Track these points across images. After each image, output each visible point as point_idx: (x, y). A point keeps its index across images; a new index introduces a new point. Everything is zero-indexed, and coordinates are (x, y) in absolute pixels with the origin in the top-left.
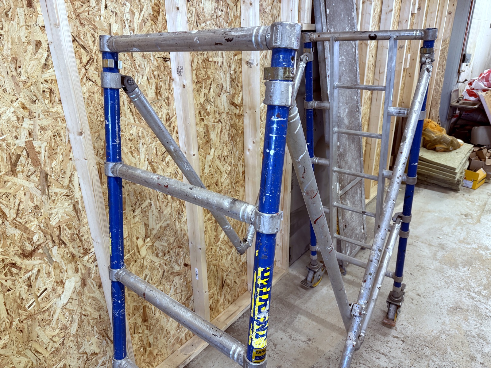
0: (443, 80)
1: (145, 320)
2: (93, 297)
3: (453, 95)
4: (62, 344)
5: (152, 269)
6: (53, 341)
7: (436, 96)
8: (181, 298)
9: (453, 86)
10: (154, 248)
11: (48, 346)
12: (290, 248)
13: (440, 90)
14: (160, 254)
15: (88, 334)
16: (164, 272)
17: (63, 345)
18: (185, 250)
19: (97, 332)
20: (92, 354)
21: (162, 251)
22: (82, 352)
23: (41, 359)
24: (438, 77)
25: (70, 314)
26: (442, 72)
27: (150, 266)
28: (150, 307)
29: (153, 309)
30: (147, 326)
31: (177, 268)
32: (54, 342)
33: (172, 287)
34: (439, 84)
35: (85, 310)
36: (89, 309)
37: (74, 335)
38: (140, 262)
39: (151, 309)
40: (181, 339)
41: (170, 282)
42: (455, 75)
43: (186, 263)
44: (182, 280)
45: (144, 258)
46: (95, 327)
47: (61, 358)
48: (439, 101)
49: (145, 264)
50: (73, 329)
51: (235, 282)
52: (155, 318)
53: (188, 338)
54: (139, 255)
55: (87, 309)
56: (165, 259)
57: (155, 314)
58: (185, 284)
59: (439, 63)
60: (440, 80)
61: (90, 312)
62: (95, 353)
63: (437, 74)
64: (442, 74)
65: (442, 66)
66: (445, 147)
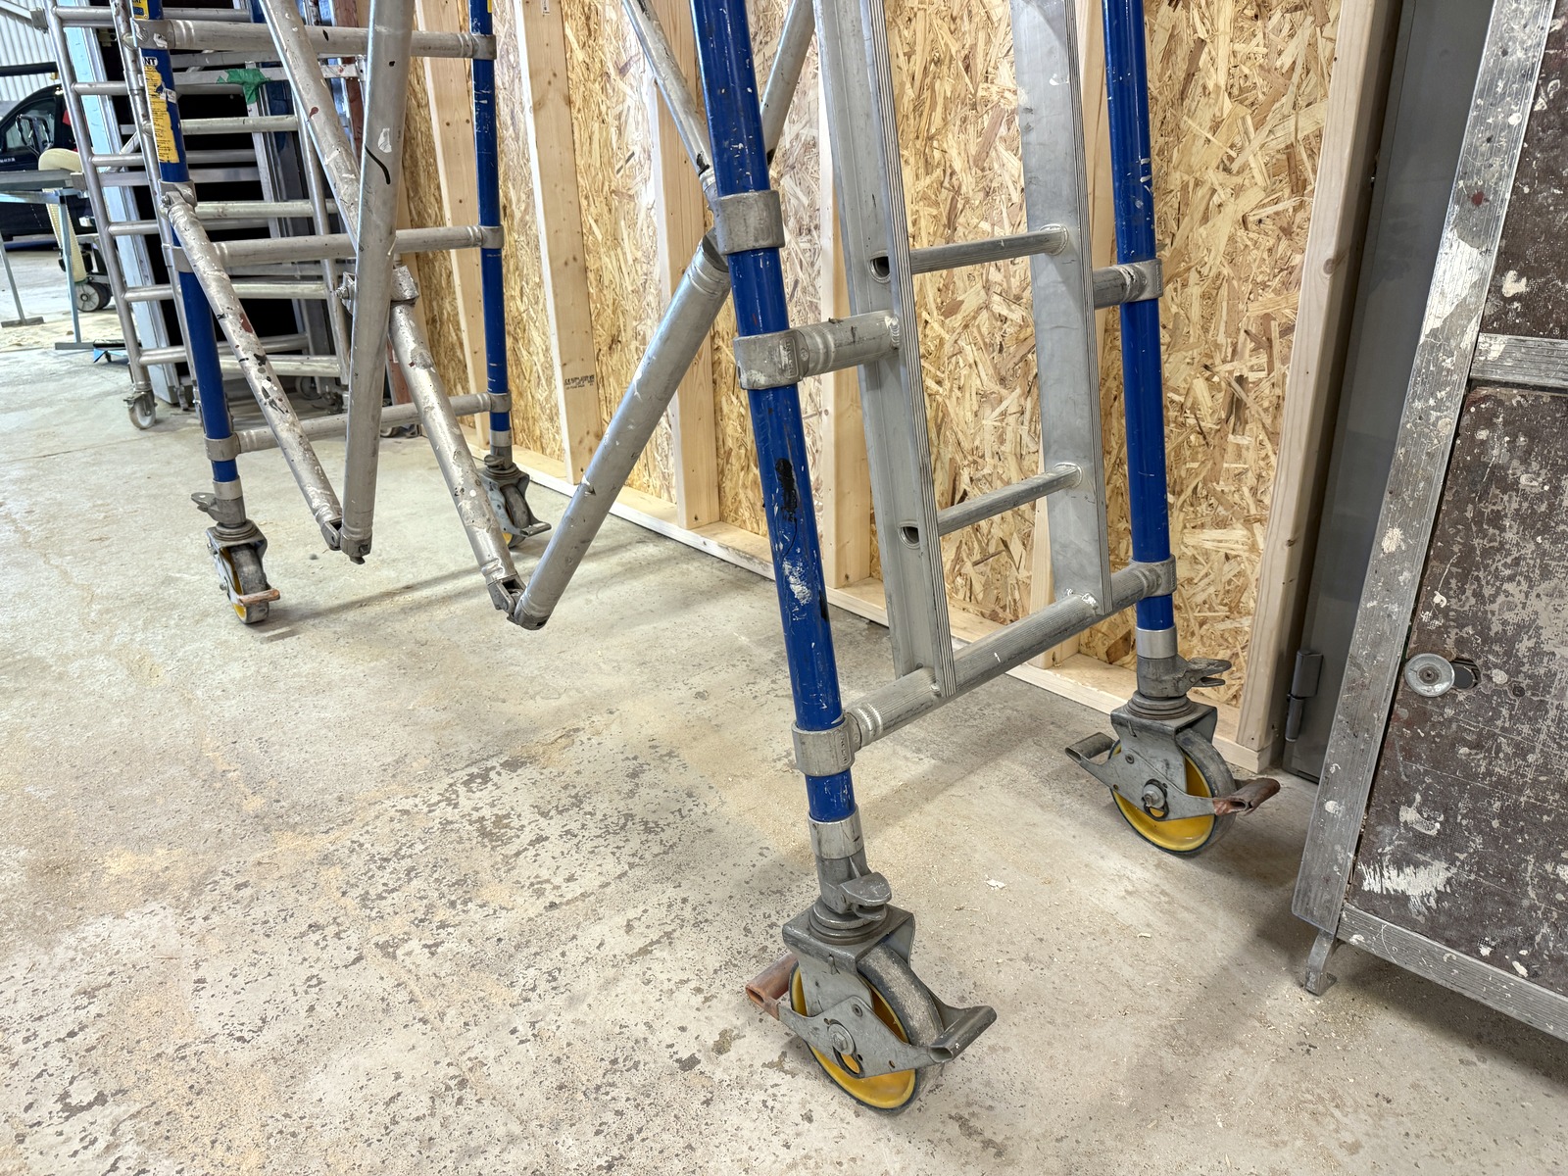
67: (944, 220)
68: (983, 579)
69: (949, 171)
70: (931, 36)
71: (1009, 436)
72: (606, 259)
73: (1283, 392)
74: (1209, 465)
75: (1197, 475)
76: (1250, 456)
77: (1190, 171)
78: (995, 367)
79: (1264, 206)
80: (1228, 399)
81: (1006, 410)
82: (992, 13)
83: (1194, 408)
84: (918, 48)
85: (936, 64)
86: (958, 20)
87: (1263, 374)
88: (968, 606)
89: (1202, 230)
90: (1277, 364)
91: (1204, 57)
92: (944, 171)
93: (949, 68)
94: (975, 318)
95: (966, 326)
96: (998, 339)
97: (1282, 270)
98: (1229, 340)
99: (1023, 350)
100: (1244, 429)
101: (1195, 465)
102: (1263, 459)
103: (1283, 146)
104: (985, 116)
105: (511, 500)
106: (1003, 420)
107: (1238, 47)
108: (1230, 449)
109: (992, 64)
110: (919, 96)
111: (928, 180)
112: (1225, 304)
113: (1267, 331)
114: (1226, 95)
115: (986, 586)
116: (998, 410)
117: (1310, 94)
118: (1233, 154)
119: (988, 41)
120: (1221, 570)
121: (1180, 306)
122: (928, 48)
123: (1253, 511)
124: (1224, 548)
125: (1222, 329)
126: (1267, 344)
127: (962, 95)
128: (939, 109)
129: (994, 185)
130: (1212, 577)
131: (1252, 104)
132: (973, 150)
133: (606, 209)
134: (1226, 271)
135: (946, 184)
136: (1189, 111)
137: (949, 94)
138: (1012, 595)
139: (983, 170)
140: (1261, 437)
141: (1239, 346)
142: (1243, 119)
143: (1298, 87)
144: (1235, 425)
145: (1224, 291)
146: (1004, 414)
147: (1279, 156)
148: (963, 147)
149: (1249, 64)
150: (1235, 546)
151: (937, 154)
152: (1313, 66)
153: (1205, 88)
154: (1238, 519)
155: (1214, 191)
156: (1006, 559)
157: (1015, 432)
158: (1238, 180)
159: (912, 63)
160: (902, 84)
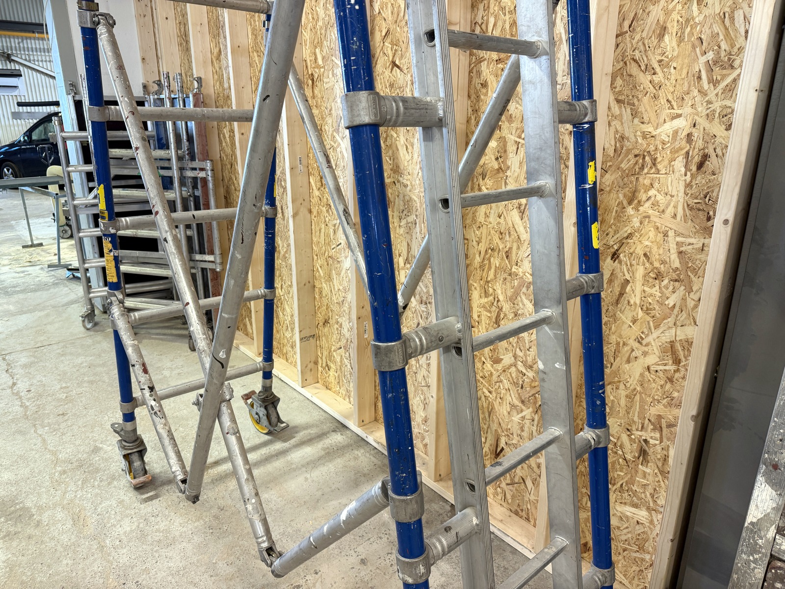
67: (494, 320)
68: (512, 493)
69: (496, 299)
70: (489, 237)
71: (526, 429)
72: (324, 285)
73: (668, 453)
74: (629, 476)
75: (622, 479)
76: (651, 478)
77: (620, 336)
78: (519, 394)
79: (658, 365)
80: (639, 448)
81: (525, 416)
82: (521, 236)
83: (622, 447)
84: (483, 241)
85: (491, 250)
86: (503, 234)
87: (657, 442)
88: (503, 503)
89: (626, 366)
90: (665, 440)
91: (628, 289)
92: (494, 298)
93: (498, 254)
94: (508, 368)
95: (504, 371)
96: (521, 383)
97: (667, 397)
98: (640, 421)
99: (533, 392)
100: (647, 465)
101: (622, 474)
102: (657, 482)
103: (669, 340)
104: (516, 281)
105: (270, 412)
106: (523, 421)
107: (646, 289)
108: (640, 472)
109: (520, 258)
110: (483, 262)
111: (486, 300)
112: (638, 403)
113: (660, 423)
114: (640, 309)
115: (513, 497)
116: (521, 415)
117: (683, 321)
118: (643, 336)
119: (518, 248)
120: (635, 527)
121: (615, 397)
122: (488, 242)
123: (651, 505)
124: (636, 518)
125: (636, 414)
126: (660, 429)
127: (505, 268)
128: (493, 270)
129: (519, 312)
130: (630, 529)
131: (653, 317)
132: (509, 294)
133: (326, 263)
134: (639, 388)
135: (495, 304)
136: (621, 310)
137: (498, 266)
138: (527, 506)
139: (514, 304)
140: (656, 471)
141: (645, 425)
142: (648, 322)
143: (677, 316)
144: (642, 461)
145: (638, 397)
146: (523, 418)
147: (666, 344)
148: (504, 291)
149: (652, 298)
150: (642, 518)
151: (491, 290)
152: (684, 308)
153: (629, 302)
154: (643, 506)
155: (633, 350)
156: (524, 487)
157: (529, 428)
158: (646, 349)
159: (480, 246)
160: (474, 254)
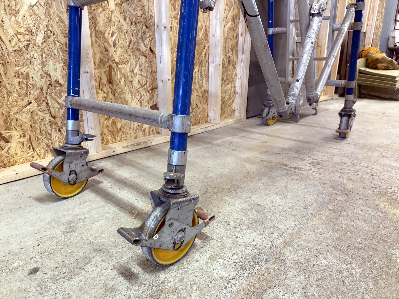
0: (381, 25)
1: (110, 81)
2: (60, 17)
3: (391, 40)
4: (27, 47)
5: (120, 29)
6: (18, 38)
7: (376, 39)
8: (146, 84)
9: (390, 32)
10: (122, 8)
11: (12, 39)
12: (248, 98)
13: (379, 34)
14: (128, 20)
15: (52, 55)
16: (131, 42)
17: (27, 50)
18: (151, 34)
19: (62, 60)
20: (55, 81)
21: (130, 17)
22: (46, 72)
23: (4, 49)
24: (378, 23)
25: (36, 20)
26: (381, 18)
27: (117, 25)
28: (115, 70)
29: (119, 76)
30: (112, 90)
31: (143, 48)
32: (19, 40)
33: (138, 65)
34: (379, 29)
35: (52, 27)
36: (55, 27)
37: (39, 47)
38: (109, 14)
39: (116, 74)
40: (145, 129)
41: (136, 57)
42: (393, 22)
43: (152, 49)
44: (147, 65)
45: (112, 11)
46: (61, 53)
47: (24, 63)
48: (379, 43)
49: (113, 19)
50: (39, 39)
51: (197, 104)
52: (120, 86)
53: (151, 133)
54: (107, 5)
55: (54, 26)
56: (133, 28)
57: (120, 82)
58: (150, 71)
59: (378, 11)
60: (380, 25)
61: (57, 32)
62: (58, 81)
63: (377, 20)
64: (381, 20)
65: (381, 14)
66: (386, 65)
80: (228, 61)
83: (224, 63)
123: (232, 80)
144: (229, 65)
150: (230, 87)
154: (230, 82)
158: (228, 20)
